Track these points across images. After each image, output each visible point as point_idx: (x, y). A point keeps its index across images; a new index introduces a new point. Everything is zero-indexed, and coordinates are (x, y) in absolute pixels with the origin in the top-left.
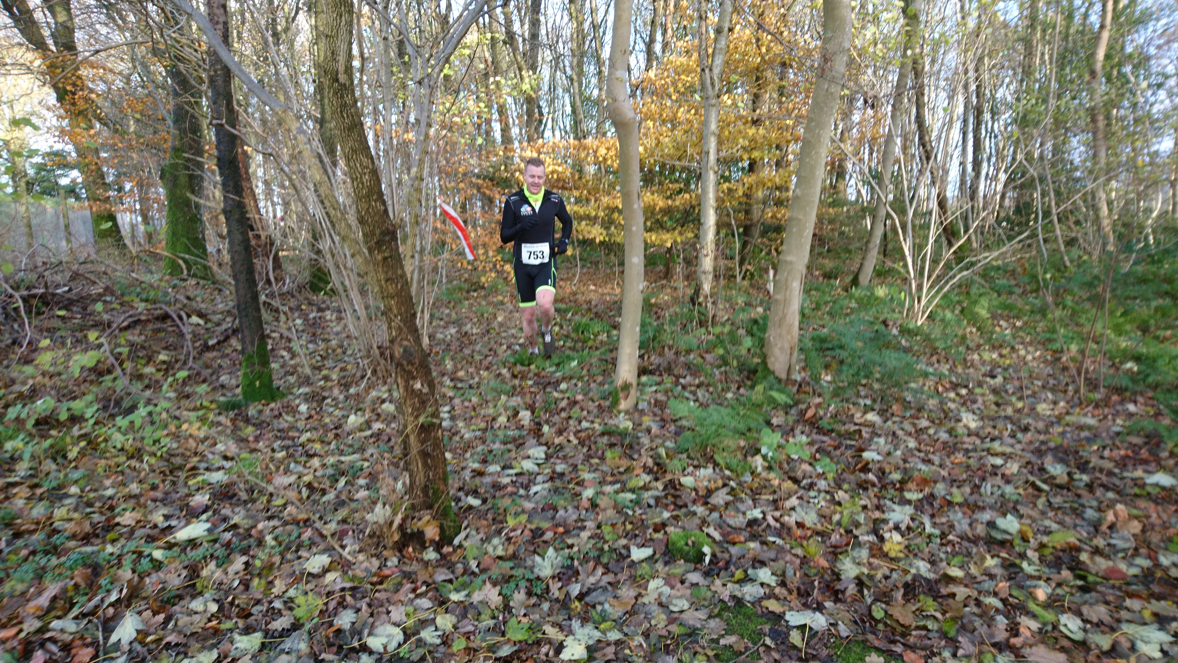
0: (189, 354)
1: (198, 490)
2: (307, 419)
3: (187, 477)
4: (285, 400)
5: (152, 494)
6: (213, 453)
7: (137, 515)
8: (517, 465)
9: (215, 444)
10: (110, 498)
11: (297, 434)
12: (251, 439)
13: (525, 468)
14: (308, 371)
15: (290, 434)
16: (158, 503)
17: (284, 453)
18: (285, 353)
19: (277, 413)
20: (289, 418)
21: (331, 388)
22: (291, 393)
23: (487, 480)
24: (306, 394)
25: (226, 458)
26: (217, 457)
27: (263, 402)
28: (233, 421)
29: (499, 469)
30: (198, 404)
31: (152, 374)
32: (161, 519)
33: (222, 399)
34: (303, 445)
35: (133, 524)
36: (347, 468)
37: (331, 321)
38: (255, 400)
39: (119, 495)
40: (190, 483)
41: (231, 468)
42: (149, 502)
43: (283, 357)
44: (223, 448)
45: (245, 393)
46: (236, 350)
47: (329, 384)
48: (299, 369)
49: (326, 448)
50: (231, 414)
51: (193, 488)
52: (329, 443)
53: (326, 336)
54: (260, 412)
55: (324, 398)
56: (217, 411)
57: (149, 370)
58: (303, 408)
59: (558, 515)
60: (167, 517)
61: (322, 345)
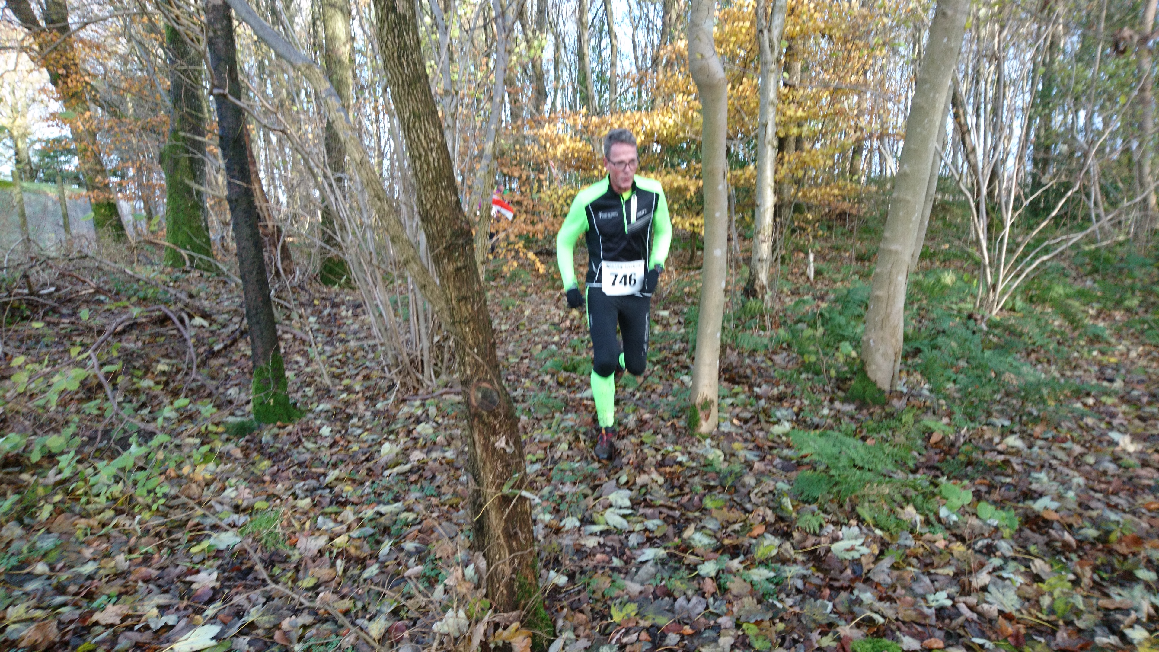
0: (192, 361)
1: (202, 562)
2: (331, 446)
3: (189, 541)
4: (304, 420)
5: (144, 571)
6: (221, 503)
7: (122, 608)
8: (600, 518)
9: (224, 489)
10: (90, 577)
11: (322, 470)
12: (267, 478)
13: (611, 523)
14: (327, 381)
15: (314, 470)
16: (151, 586)
17: (308, 500)
18: (299, 358)
19: (295, 438)
20: (310, 445)
21: (355, 403)
22: (310, 411)
23: (567, 541)
24: (327, 411)
25: (237, 509)
26: (226, 507)
27: (279, 423)
28: (245, 450)
29: (578, 524)
30: (203, 429)
31: (150, 388)
32: (155, 611)
33: (231, 419)
34: (330, 487)
35: (117, 621)
36: (388, 523)
37: (347, 317)
38: (268, 423)
39: (102, 572)
40: (194, 550)
41: (244, 525)
42: (140, 583)
43: (297, 362)
44: (233, 495)
45: (257, 413)
46: (245, 356)
47: (353, 397)
48: (317, 378)
49: (359, 492)
50: (242, 442)
51: (196, 559)
52: (362, 484)
53: (342, 336)
54: (276, 436)
55: (350, 417)
56: (225, 436)
57: (147, 383)
58: (326, 431)
59: (677, 605)
60: (163, 609)
61: (340, 348)
